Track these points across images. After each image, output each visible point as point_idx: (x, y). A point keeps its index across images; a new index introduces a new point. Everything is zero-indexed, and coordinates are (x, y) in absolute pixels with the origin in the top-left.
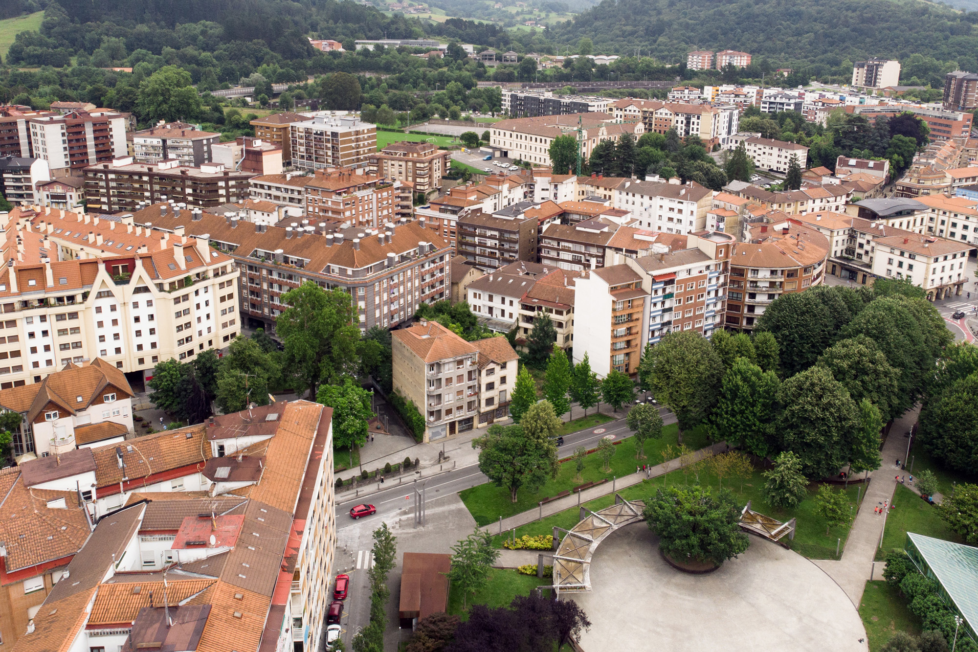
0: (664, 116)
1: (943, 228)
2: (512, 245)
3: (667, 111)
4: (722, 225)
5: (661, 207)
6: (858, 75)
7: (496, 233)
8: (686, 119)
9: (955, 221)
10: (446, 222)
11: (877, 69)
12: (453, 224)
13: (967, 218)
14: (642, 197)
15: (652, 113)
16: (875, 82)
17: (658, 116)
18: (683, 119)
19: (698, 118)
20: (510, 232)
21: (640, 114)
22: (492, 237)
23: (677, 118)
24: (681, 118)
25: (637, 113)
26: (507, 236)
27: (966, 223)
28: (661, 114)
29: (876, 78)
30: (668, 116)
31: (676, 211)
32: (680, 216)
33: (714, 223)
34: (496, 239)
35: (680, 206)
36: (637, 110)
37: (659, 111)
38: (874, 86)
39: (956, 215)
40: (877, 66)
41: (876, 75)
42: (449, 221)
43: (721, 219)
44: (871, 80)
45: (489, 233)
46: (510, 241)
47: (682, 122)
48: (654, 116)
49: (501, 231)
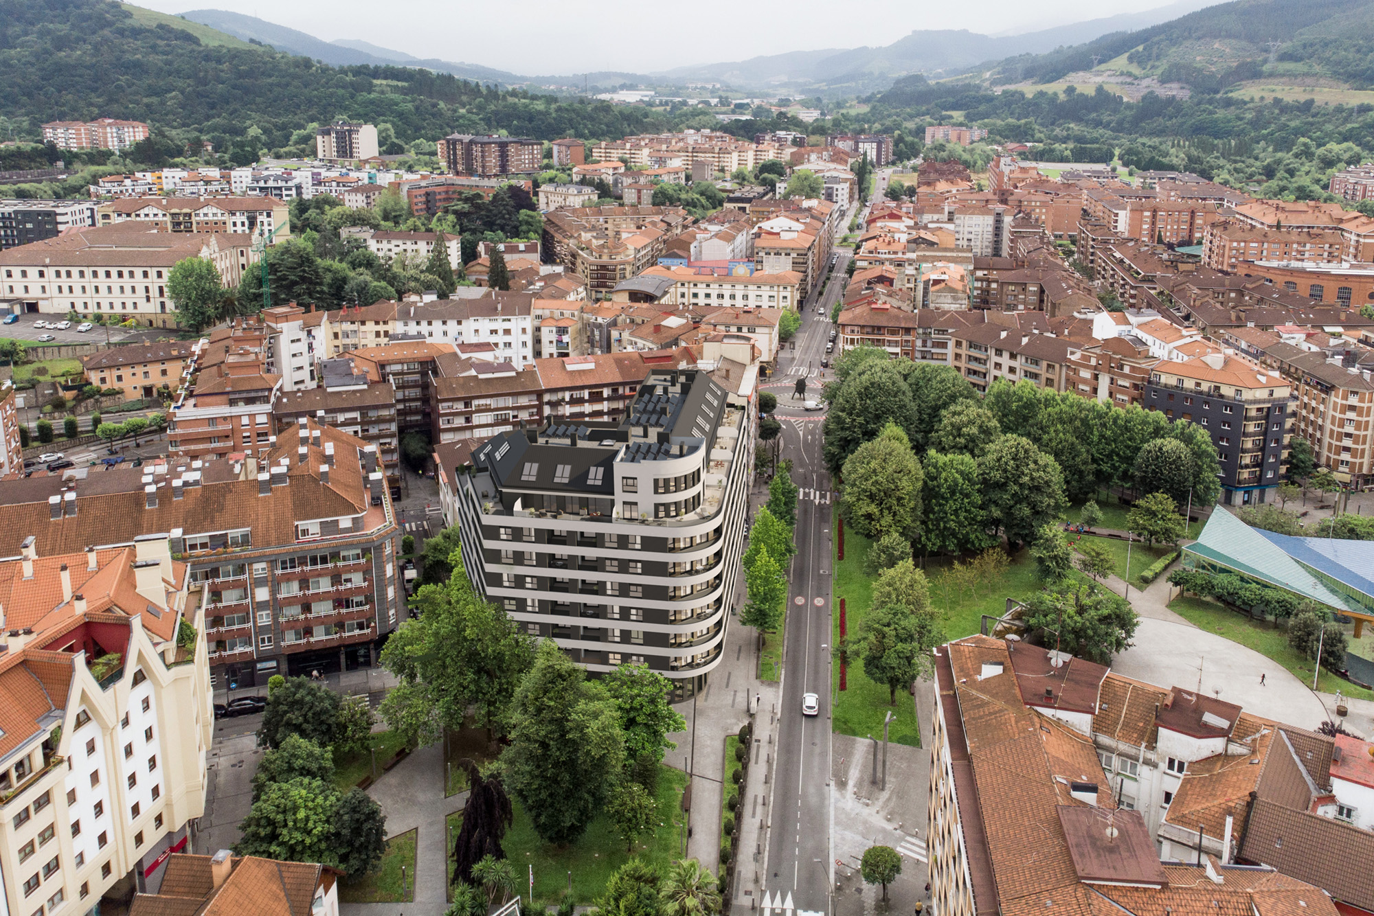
0: (210, 218)
1: (685, 300)
2: (383, 426)
3: (215, 210)
4: (566, 339)
5: (477, 331)
6: (325, 145)
7: (356, 415)
8: (248, 218)
9: (695, 290)
10: (245, 420)
11: (350, 136)
12: (262, 419)
13: (708, 286)
14: (444, 323)
15: (190, 215)
16: (351, 153)
17: (202, 218)
18: (244, 219)
19: (269, 215)
20: (376, 407)
21: (168, 219)
22: (351, 422)
23: (234, 219)
24: (240, 218)
25: (160, 218)
26: (373, 414)
27: (708, 291)
28: (205, 215)
29: (351, 148)
30: (219, 218)
31: (501, 332)
32: (507, 339)
33: (554, 337)
34: (357, 424)
35: (507, 325)
36: (160, 213)
37: (201, 212)
38: (351, 156)
39: (695, 285)
40: (350, 131)
41: (351, 143)
42: (252, 416)
43: (562, 331)
44: (345, 149)
45: (341, 418)
46: (380, 420)
47: (243, 224)
48: (194, 219)
49: (363, 410)
